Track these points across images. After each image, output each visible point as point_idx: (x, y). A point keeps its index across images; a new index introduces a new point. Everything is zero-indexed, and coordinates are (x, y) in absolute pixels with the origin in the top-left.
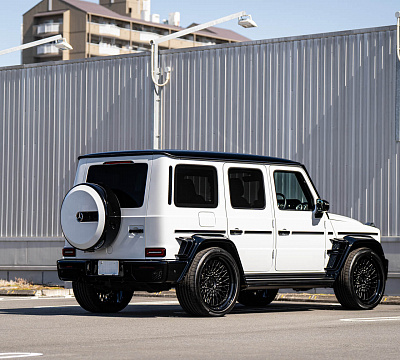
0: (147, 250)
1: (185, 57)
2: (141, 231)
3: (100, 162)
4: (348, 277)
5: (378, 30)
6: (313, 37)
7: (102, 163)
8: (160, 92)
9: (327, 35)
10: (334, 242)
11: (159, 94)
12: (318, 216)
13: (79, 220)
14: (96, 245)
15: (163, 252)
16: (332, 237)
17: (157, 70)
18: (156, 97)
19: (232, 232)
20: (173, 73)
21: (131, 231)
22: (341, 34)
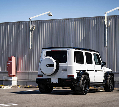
0: (68, 75)
1: (40, 23)
2: (66, 70)
3: (50, 50)
4: (108, 83)
5: (99, 17)
6: (79, 18)
7: (51, 50)
8: (32, 32)
9: (83, 18)
10: (105, 73)
11: (31, 32)
12: (102, 66)
13: (47, 67)
14: (52, 74)
15: (73, 76)
16: (105, 72)
17: (31, 26)
18: (31, 33)
19: (87, 70)
20: (36, 27)
21: (62, 70)
22: (88, 18)
